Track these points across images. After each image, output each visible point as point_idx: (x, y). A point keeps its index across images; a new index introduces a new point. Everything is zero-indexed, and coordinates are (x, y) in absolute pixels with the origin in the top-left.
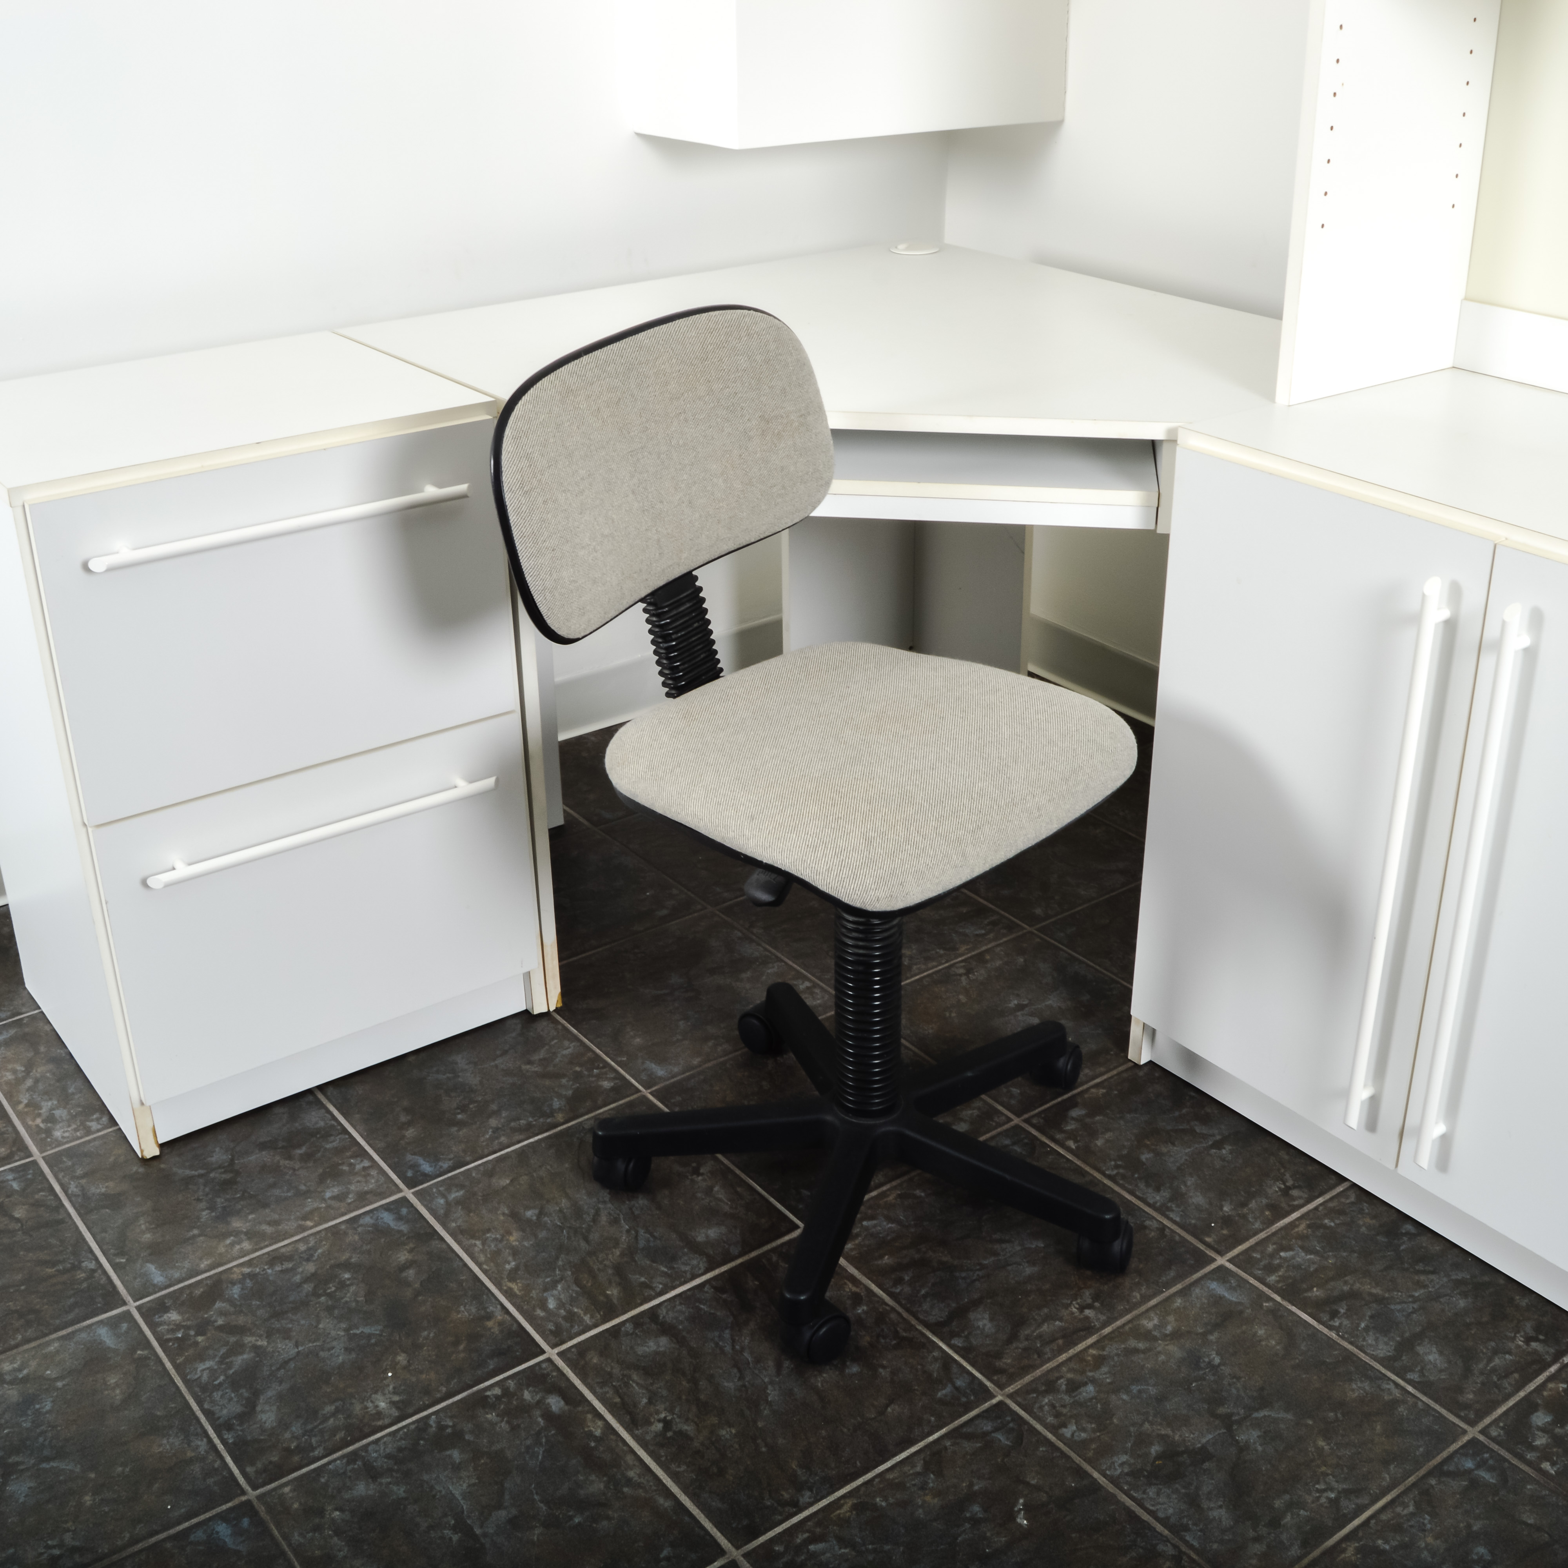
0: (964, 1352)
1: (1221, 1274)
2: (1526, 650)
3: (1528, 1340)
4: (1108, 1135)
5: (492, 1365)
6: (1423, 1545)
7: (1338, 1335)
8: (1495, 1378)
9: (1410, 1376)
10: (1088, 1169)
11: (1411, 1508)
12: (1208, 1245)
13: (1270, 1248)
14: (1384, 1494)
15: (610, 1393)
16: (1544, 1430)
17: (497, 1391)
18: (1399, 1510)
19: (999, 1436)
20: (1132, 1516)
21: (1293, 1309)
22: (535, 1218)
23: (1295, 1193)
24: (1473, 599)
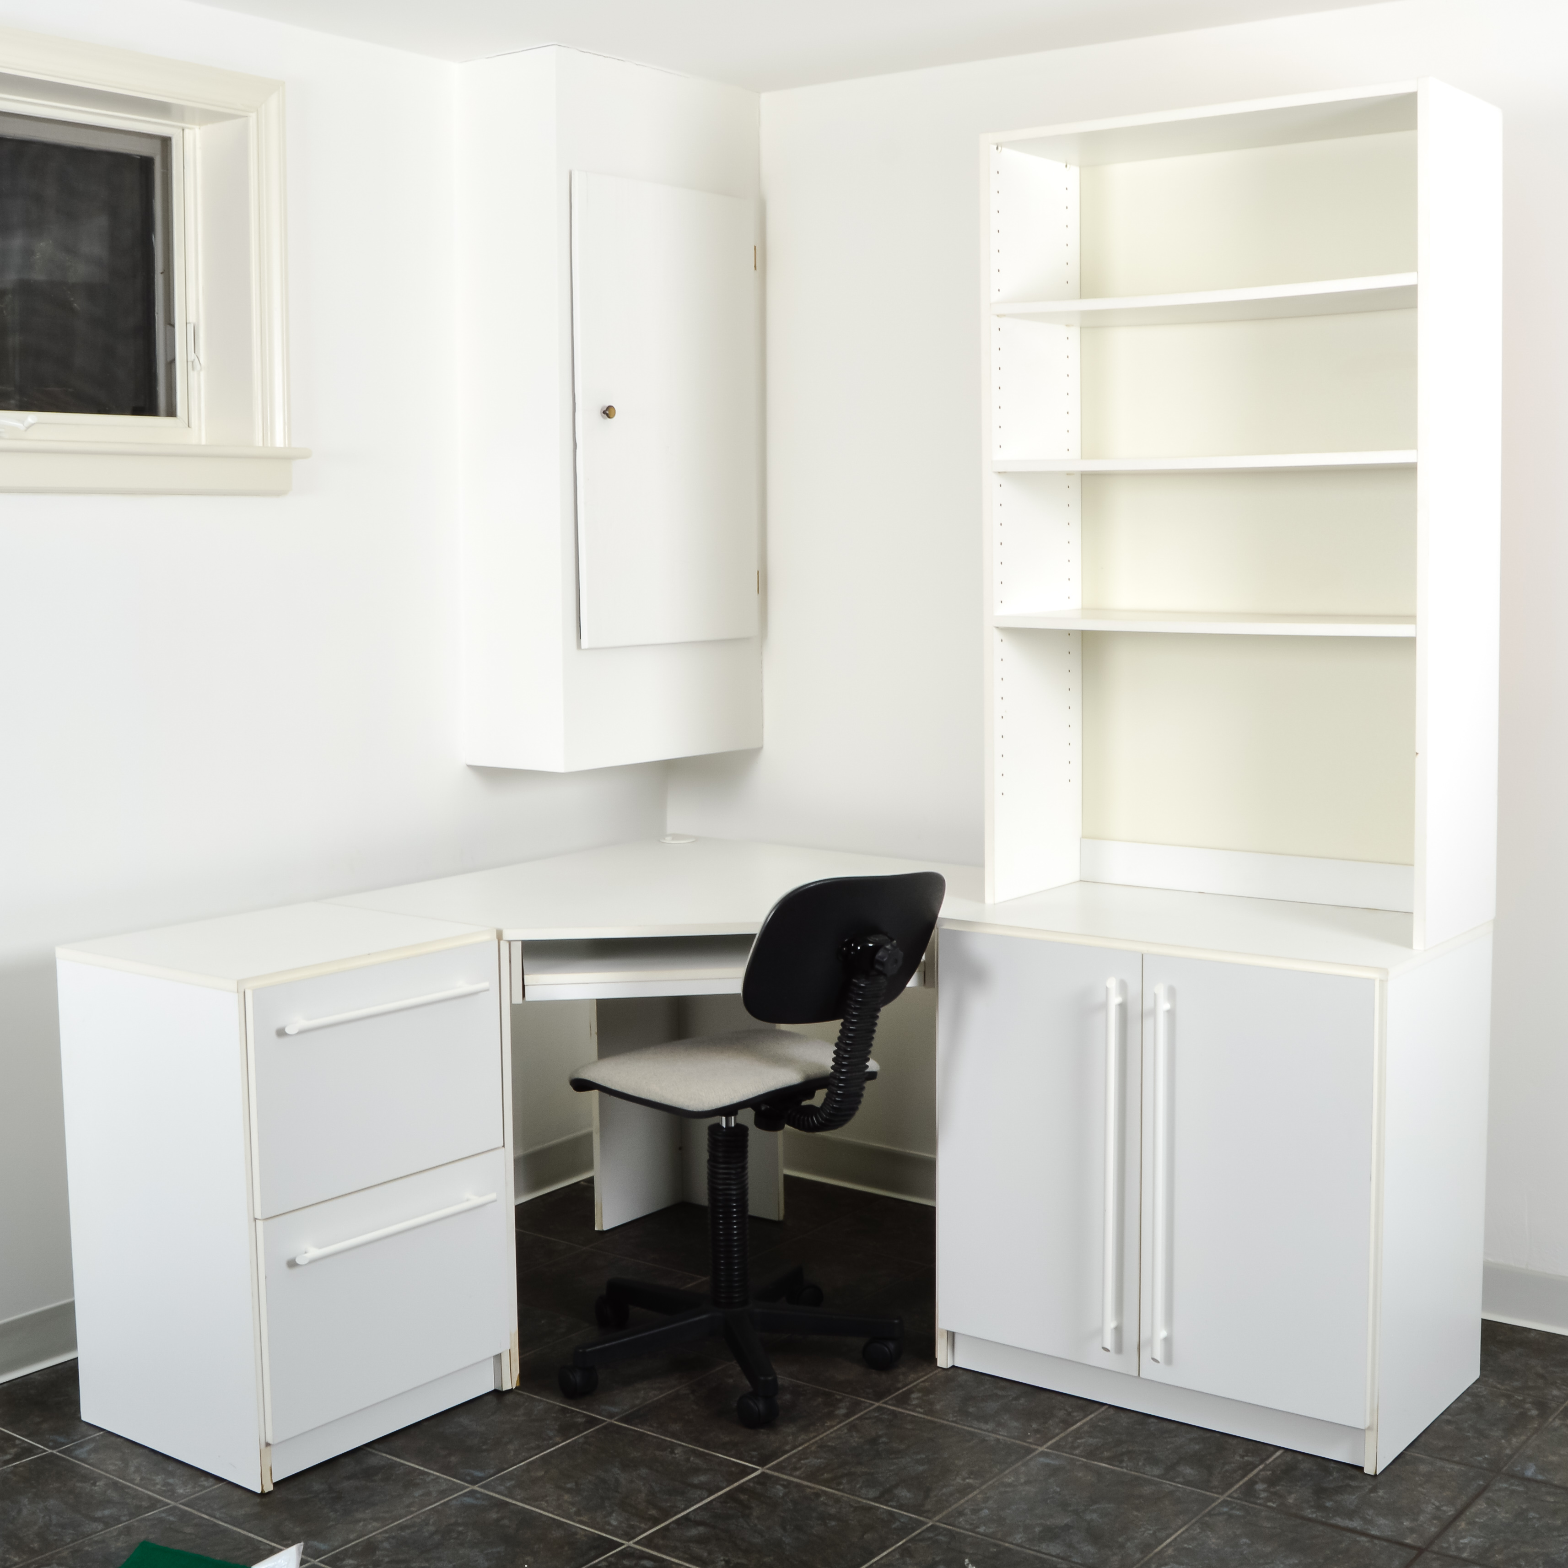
0: (900, 1507)
1: (1043, 1454)
2: (1169, 1012)
3: (1242, 1457)
4: (942, 1403)
5: (593, 1553)
6: (1211, 1543)
7: (1127, 1469)
8: (1228, 1474)
9: (1177, 1480)
10: (936, 1420)
11: (1198, 1530)
12: (1031, 1443)
13: (1070, 1439)
14: (1180, 1528)
15: (681, 1554)
16: (1264, 1490)
17: (604, 1563)
18: (1191, 1532)
19: (940, 1537)
20: (1036, 1558)
21: (1096, 1463)
22: (574, 1487)
23: (1075, 1414)
24: (1134, 988)
